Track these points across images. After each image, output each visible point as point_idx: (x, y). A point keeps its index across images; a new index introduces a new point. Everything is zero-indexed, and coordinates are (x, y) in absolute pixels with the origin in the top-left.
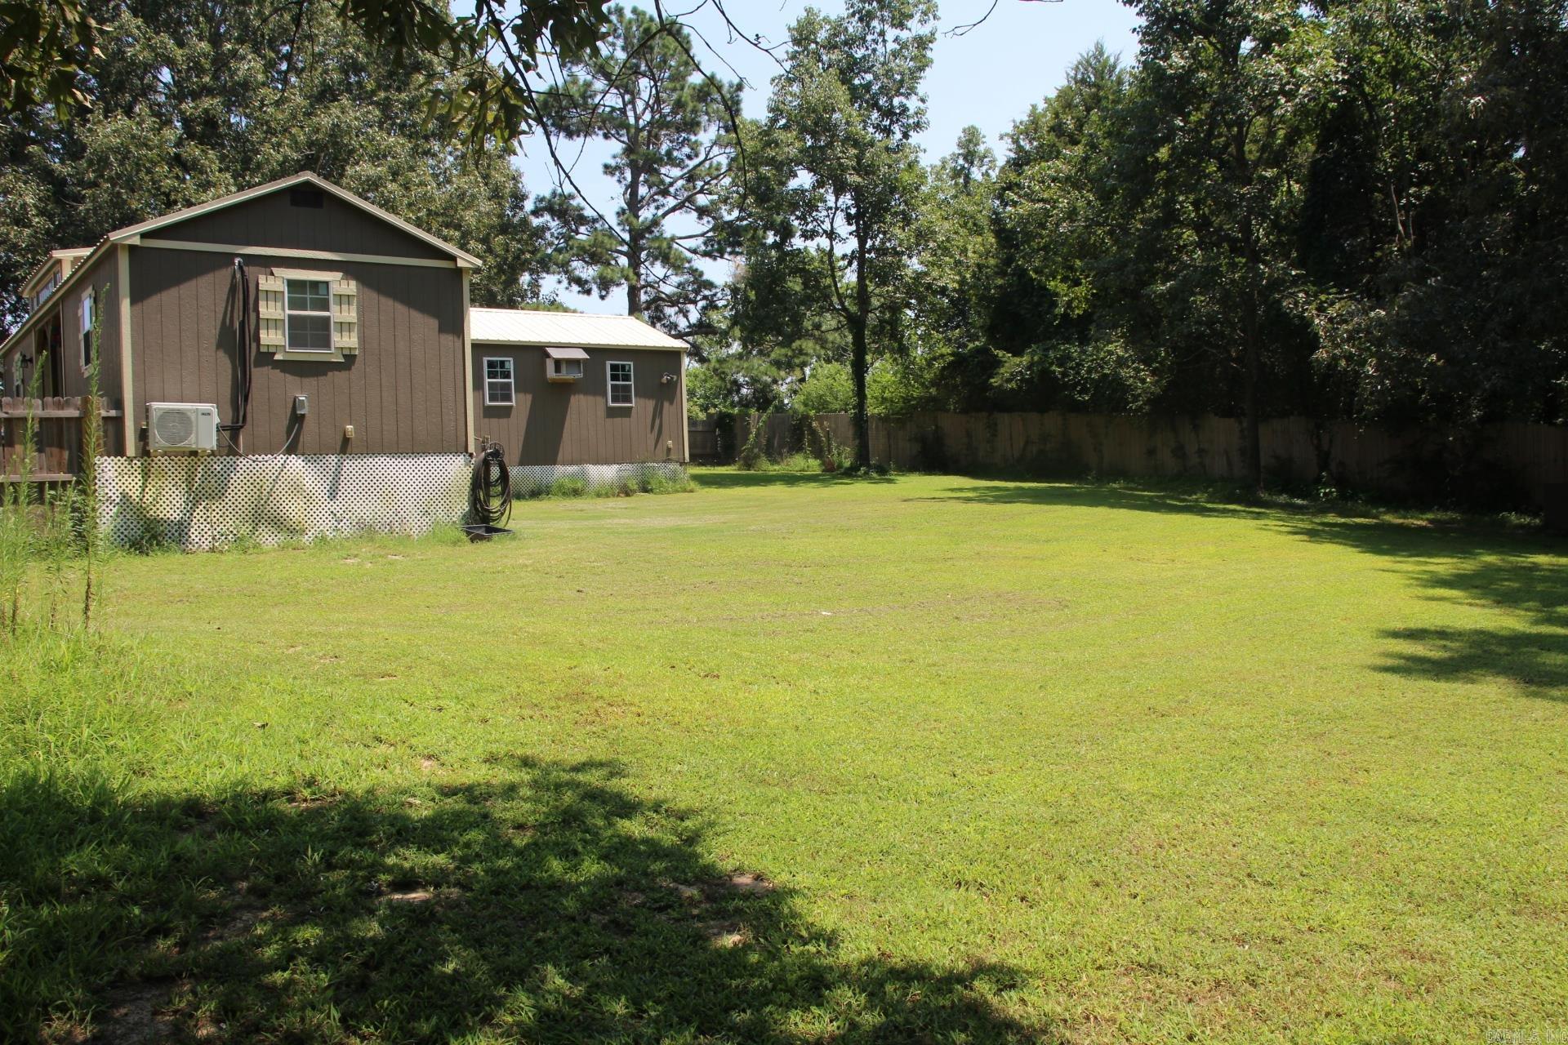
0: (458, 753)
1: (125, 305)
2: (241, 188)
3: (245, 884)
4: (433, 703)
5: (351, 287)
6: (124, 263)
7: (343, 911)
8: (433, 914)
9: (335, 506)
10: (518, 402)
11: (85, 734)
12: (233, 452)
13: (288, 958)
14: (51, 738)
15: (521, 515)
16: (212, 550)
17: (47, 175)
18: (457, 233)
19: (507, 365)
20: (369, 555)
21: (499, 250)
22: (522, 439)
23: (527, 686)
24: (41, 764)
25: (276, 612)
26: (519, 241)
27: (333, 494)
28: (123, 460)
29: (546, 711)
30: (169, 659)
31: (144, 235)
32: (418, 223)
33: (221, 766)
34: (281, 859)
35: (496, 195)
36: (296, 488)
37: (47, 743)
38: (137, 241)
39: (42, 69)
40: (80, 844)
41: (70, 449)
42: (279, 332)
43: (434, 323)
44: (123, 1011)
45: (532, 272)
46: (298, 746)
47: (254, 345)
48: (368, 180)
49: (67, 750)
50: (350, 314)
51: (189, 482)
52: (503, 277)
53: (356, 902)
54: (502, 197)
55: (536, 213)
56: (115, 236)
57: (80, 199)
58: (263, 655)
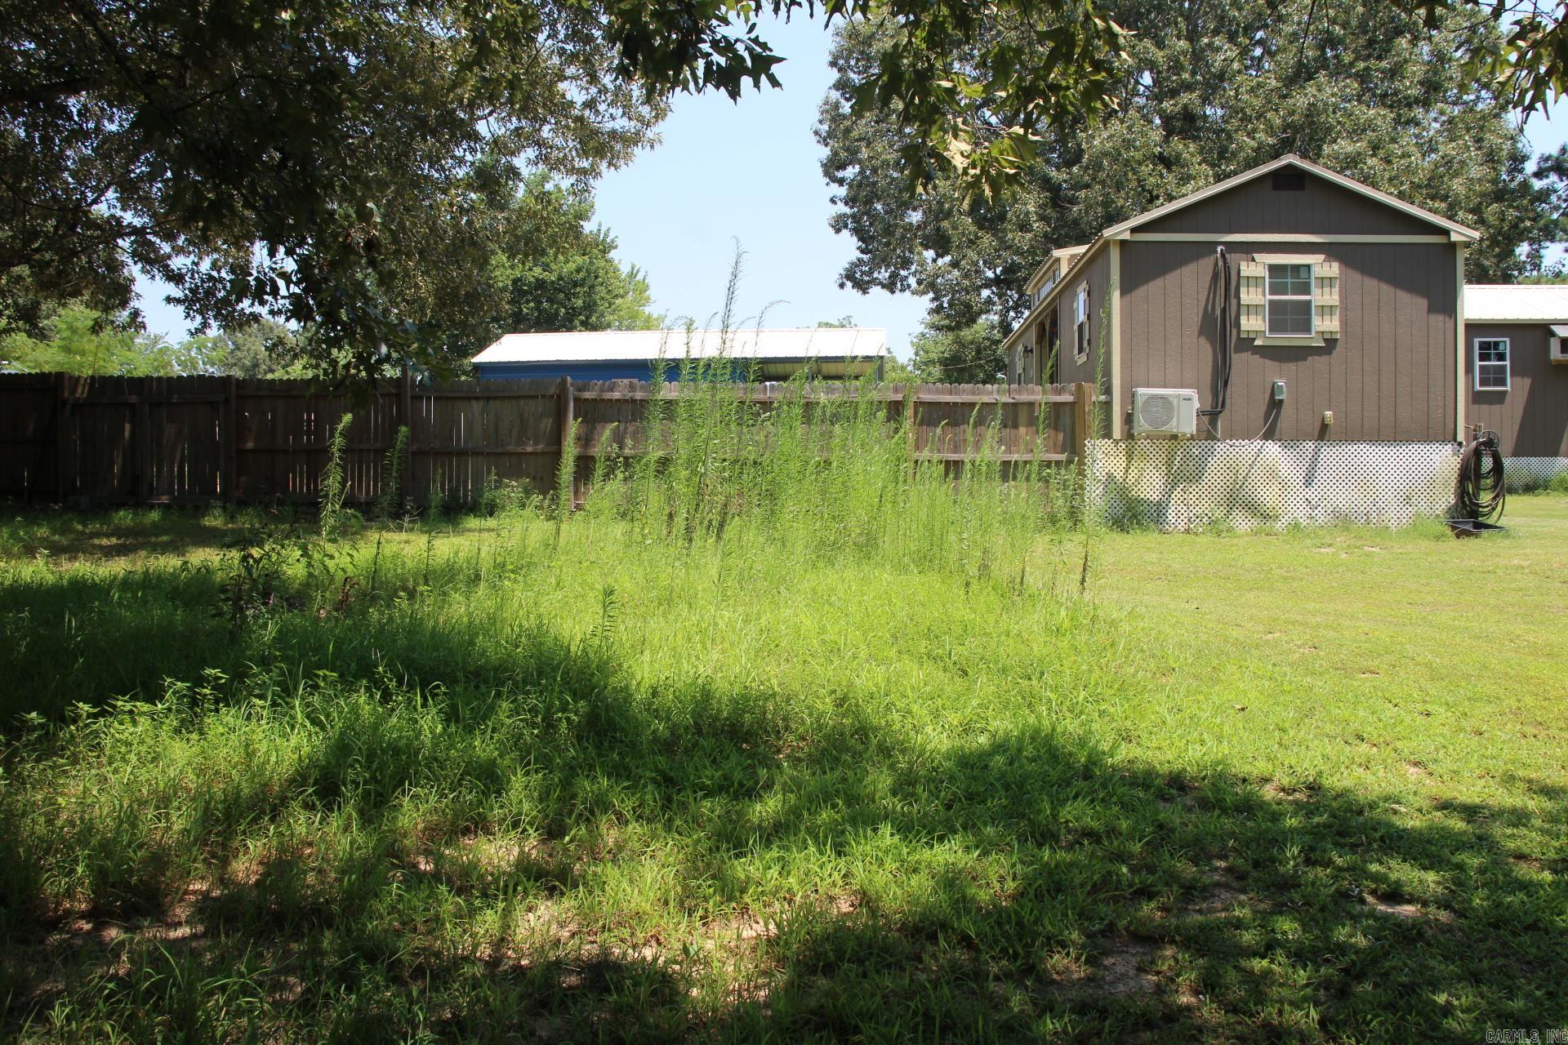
0: (1448, 764)
1: (1116, 296)
2: (1218, 179)
3: (1223, 864)
4: (1420, 707)
5: (1333, 269)
6: (1115, 256)
7: (1323, 909)
8: (1420, 935)
9: (1311, 494)
10: (1515, 388)
11: (1081, 698)
12: (1211, 436)
13: (1268, 949)
14: (1053, 696)
15: (1515, 511)
16: (1188, 531)
17: (1047, 183)
18: (1443, 205)
19: (1501, 347)
20: (1344, 545)
21: (1491, 219)
22: (1516, 427)
23: (1529, 701)
24: (1043, 718)
25: (1251, 596)
26: (1517, 208)
27: (1308, 481)
28: (1110, 442)
29: (1554, 732)
30: (1153, 633)
31: (1134, 230)
32: (1401, 196)
33: (1203, 743)
34: (1259, 845)
35: (1491, 158)
36: (1272, 474)
37: (1050, 701)
38: (1127, 236)
39: (1076, 82)
40: (1076, 797)
41: (1064, 431)
42: (1260, 318)
43: (1423, 303)
44: (1112, 960)
45: (1532, 241)
46: (1277, 733)
47: (1234, 332)
48: (1346, 158)
49: (1065, 709)
50: (1331, 297)
51: (1169, 464)
52: (1497, 250)
53: (1336, 903)
54: (1498, 162)
55: (1539, 174)
56: (1107, 233)
57: (1073, 201)
58: (1242, 639)
